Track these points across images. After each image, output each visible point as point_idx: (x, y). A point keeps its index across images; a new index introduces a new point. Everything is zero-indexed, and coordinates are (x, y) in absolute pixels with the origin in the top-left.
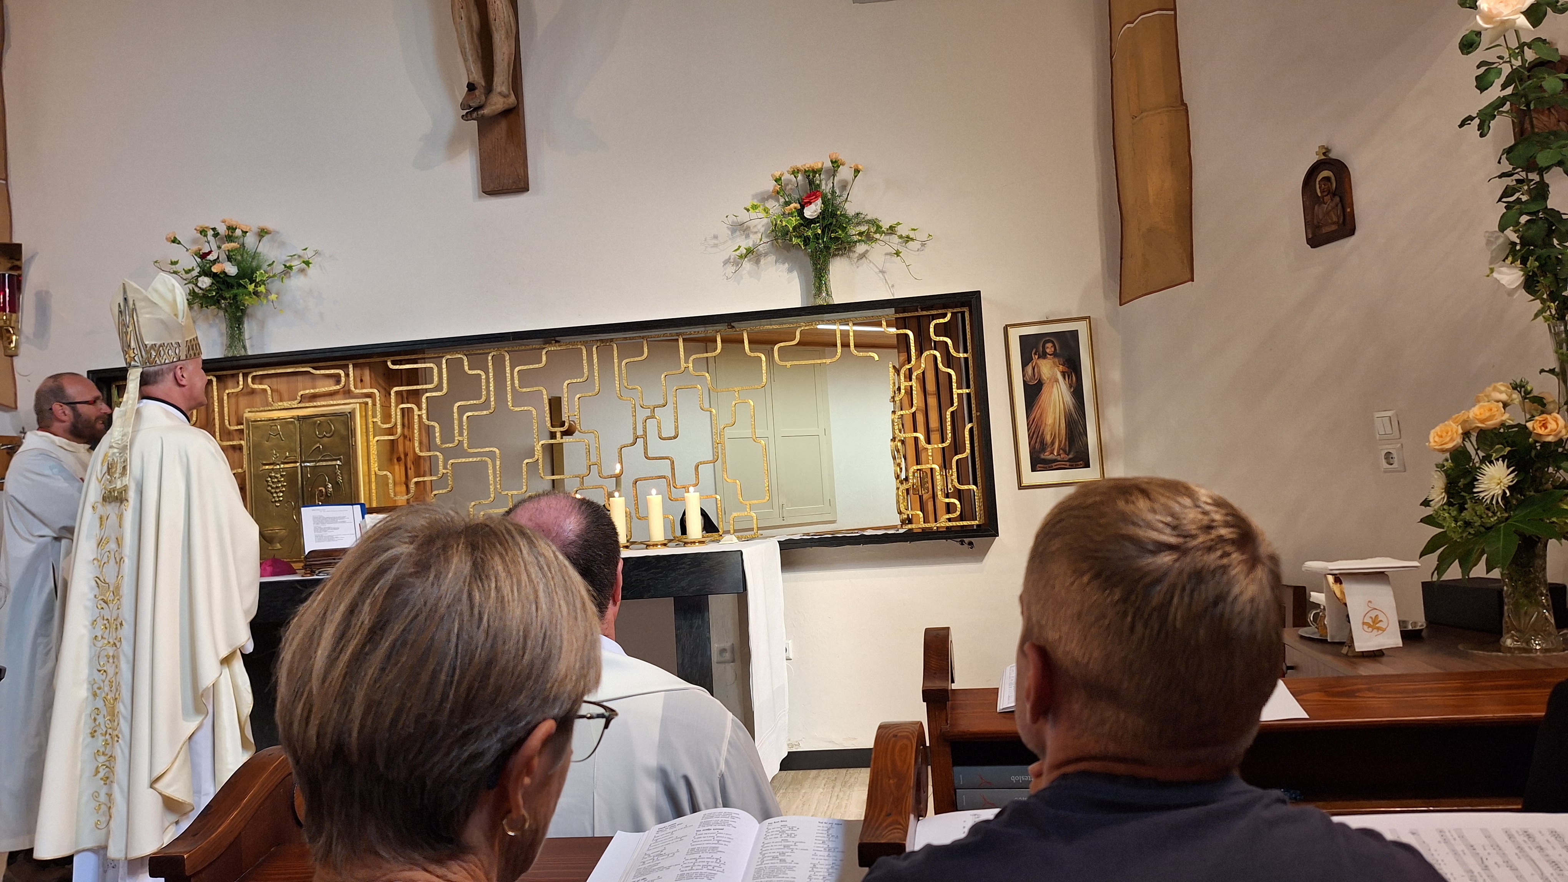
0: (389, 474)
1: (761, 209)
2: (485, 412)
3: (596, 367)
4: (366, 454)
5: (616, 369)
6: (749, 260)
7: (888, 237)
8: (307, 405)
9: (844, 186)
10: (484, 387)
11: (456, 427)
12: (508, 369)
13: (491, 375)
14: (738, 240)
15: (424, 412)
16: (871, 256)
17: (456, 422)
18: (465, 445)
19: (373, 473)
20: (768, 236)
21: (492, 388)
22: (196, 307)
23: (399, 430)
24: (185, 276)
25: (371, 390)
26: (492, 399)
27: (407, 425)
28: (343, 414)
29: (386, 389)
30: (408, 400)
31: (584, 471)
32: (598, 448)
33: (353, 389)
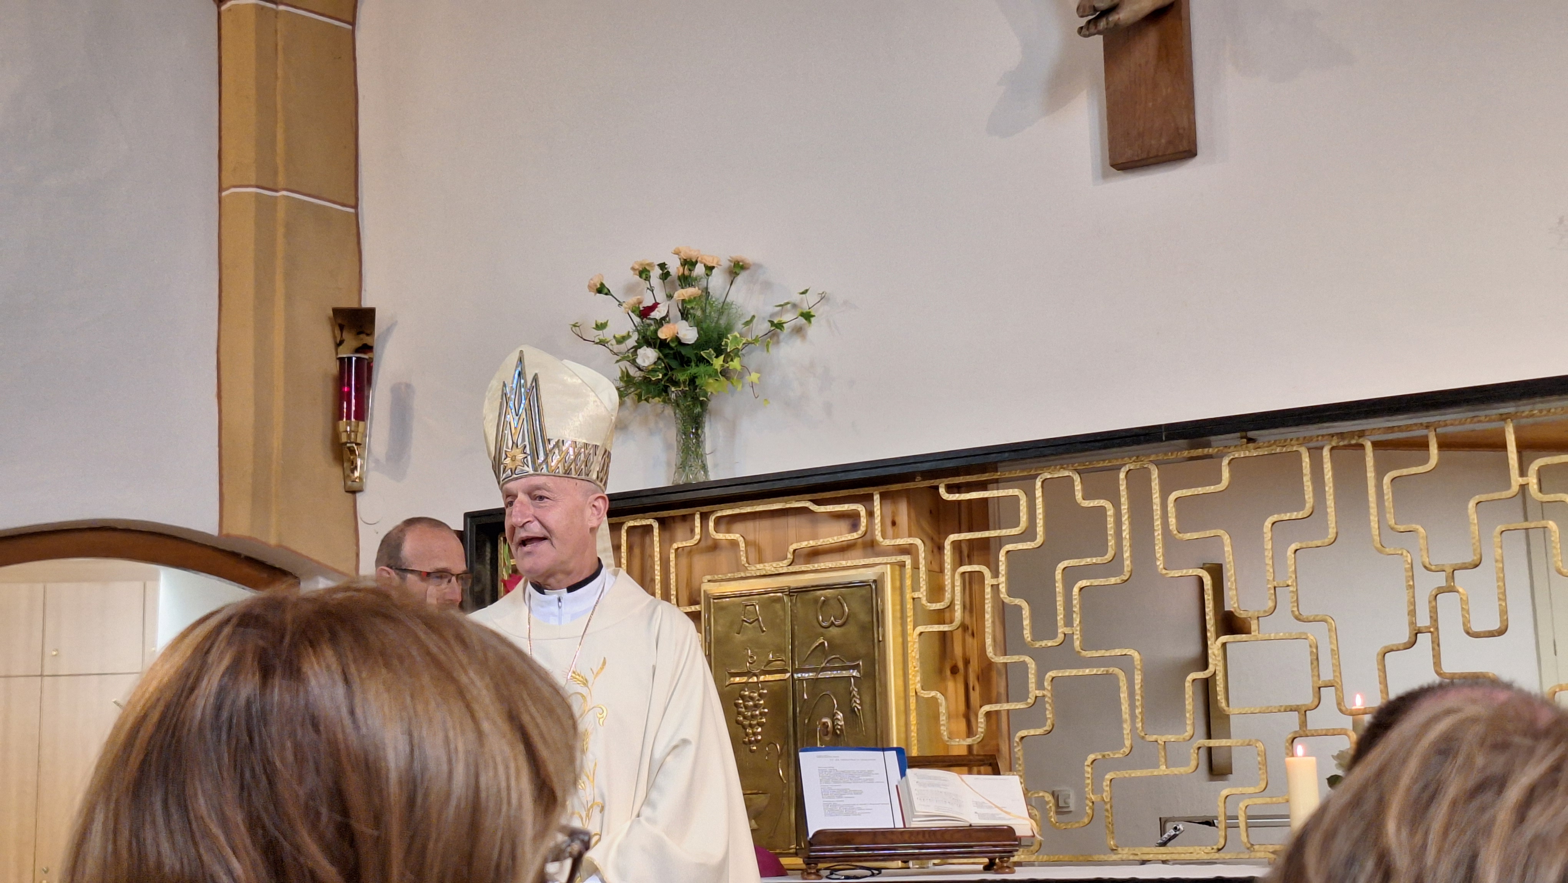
0: (938, 696)
2: (1113, 580)
3: (1329, 488)
4: (900, 658)
5: (1372, 490)
8: (804, 568)
10: (1111, 532)
11: (1060, 609)
12: (1156, 496)
13: (1125, 509)
15: (1002, 579)
17: (1060, 600)
18: (1077, 644)
19: (914, 694)
21: (1126, 534)
22: (628, 401)
23: (958, 614)
24: (616, 348)
25: (911, 541)
26: (1127, 555)
27: (973, 606)
28: (864, 585)
29: (935, 537)
30: (975, 558)
31: (1307, 698)
32: (1335, 653)
33: (879, 538)
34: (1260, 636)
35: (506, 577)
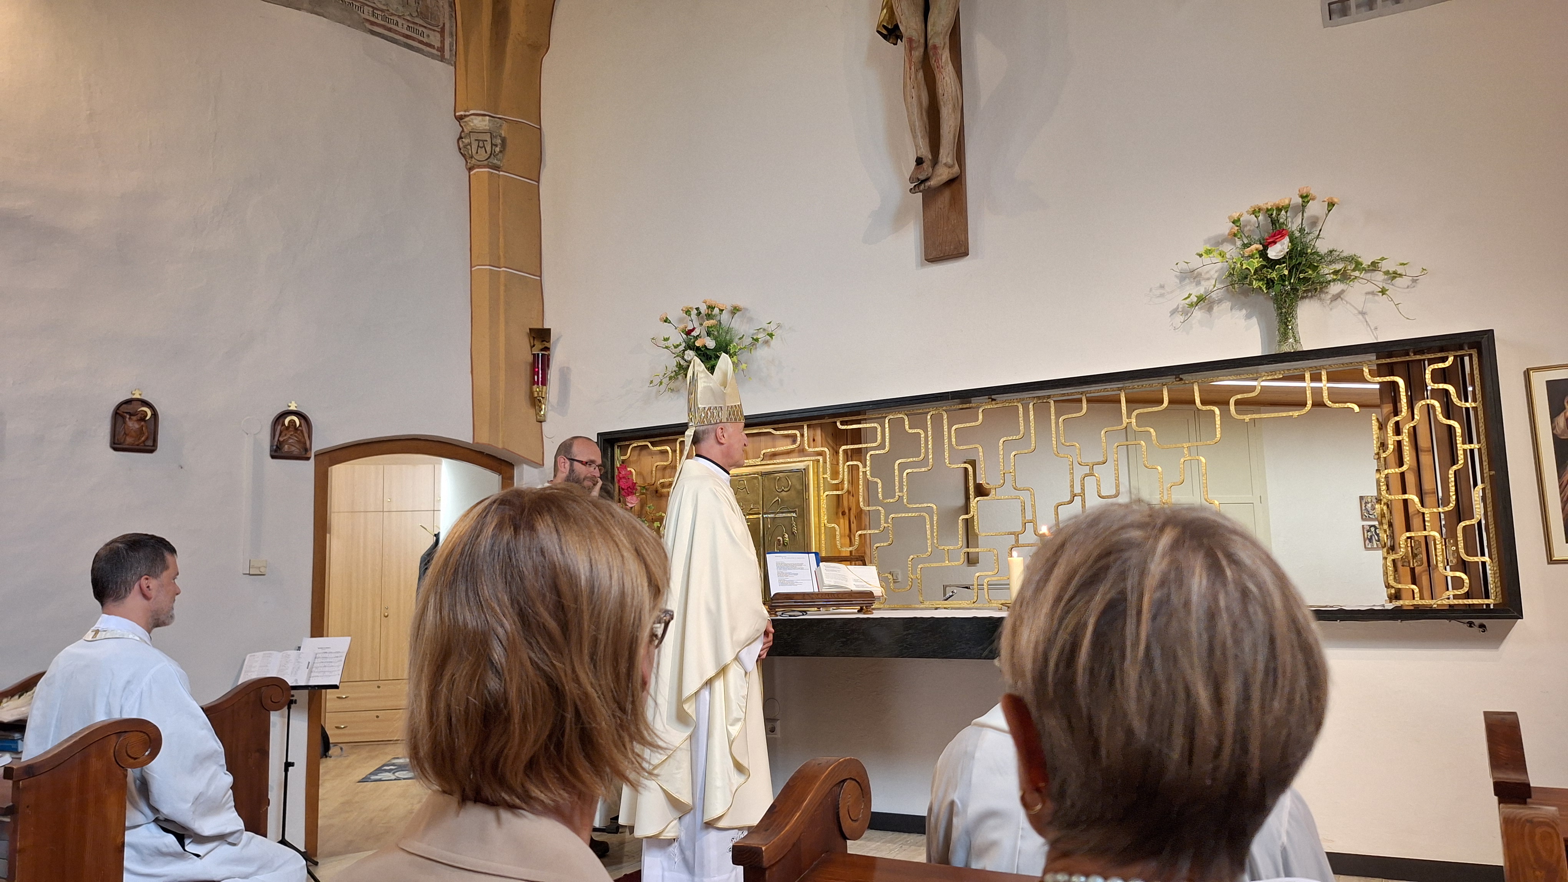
0: (836, 526)
1: (1215, 253)
2: (923, 469)
3: (1032, 424)
4: (817, 507)
5: (1053, 425)
6: (1200, 309)
7: (1368, 275)
8: (769, 462)
9: (1314, 223)
10: (923, 445)
11: (897, 483)
12: (946, 427)
13: (930, 433)
14: (1188, 288)
15: (868, 468)
16: (1347, 296)
17: (897, 479)
18: (905, 501)
19: (823, 525)
20: (1222, 282)
21: (930, 446)
23: (846, 486)
24: (673, 351)
25: (822, 449)
26: (930, 457)
27: (853, 481)
28: (798, 471)
29: (835, 447)
30: (854, 458)
31: (1019, 529)
32: (1033, 506)
33: (807, 447)
34: (996, 498)
35: (618, 466)
